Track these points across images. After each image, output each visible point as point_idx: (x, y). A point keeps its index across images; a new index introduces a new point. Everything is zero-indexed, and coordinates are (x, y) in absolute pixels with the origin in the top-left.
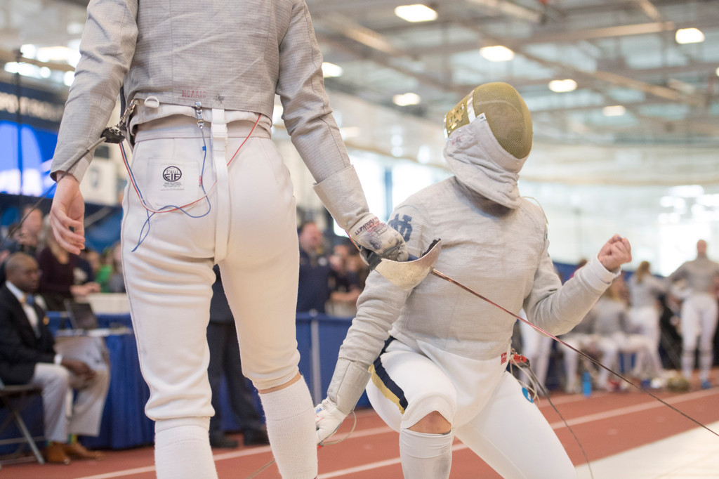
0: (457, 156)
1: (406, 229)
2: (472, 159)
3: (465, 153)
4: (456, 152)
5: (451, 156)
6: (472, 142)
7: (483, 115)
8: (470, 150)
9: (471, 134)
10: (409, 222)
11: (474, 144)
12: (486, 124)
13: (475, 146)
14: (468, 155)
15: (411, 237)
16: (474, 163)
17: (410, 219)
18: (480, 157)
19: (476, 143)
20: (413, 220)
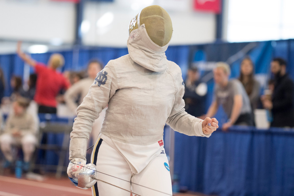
0: (133, 44)
1: (105, 79)
2: (140, 46)
3: (136, 43)
4: (132, 43)
5: (130, 44)
6: (139, 38)
7: (144, 25)
8: (138, 42)
9: (138, 34)
10: (106, 75)
11: (140, 39)
12: (145, 29)
13: (141, 40)
14: (138, 44)
15: (106, 82)
16: (140, 49)
17: (107, 74)
18: (143, 46)
19: (141, 39)
20: (108, 74)
